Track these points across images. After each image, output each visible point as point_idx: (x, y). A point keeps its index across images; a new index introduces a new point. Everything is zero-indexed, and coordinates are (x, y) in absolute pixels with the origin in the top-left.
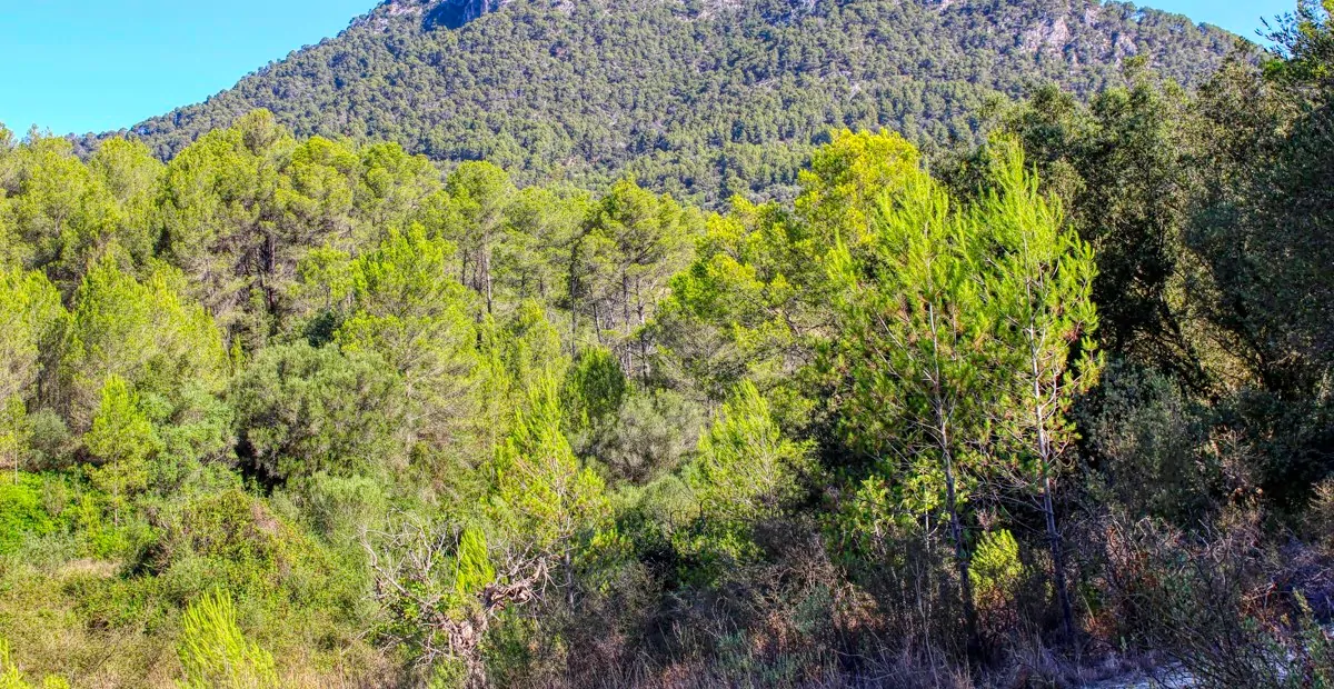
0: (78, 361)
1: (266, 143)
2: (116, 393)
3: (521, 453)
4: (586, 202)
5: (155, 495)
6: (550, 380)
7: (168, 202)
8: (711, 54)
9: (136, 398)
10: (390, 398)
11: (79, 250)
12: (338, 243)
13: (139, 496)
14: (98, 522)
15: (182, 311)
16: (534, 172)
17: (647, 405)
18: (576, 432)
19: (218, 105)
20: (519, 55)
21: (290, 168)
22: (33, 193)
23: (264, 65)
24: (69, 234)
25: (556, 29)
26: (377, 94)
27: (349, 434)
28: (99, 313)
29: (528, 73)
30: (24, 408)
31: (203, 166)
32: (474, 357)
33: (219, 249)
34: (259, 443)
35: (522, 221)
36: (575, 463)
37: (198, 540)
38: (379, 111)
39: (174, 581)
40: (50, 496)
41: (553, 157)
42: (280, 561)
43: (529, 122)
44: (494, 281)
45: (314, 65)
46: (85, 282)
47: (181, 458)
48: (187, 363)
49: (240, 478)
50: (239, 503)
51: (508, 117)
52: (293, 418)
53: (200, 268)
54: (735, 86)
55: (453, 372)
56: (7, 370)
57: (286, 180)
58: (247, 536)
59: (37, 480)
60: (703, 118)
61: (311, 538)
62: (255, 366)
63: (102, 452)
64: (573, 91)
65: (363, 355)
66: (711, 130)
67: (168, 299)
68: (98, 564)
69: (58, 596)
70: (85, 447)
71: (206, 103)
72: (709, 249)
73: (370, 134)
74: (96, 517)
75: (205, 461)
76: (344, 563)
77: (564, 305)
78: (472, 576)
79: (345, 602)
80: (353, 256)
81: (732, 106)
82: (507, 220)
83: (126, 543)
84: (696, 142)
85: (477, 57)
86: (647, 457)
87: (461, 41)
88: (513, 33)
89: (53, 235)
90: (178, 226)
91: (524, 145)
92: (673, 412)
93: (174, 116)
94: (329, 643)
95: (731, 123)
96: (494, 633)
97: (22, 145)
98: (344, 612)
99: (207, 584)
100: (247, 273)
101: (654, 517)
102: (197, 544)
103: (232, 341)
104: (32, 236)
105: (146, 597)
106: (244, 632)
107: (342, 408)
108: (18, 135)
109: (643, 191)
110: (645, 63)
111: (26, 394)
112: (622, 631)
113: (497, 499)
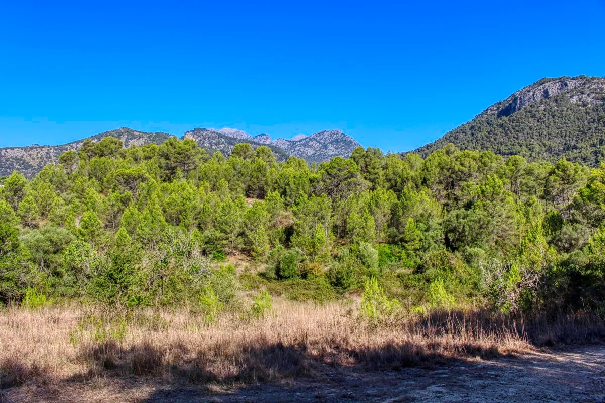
0: (401, 214)
1: (452, 153)
2: (411, 223)
3: (530, 242)
4: (550, 166)
5: (422, 251)
6: (539, 220)
7: (425, 170)
8: (592, 118)
9: (416, 224)
10: (489, 225)
11: (401, 184)
12: (474, 180)
13: (417, 251)
15: (429, 200)
16: (533, 158)
17: (570, 228)
18: (547, 236)
19: (438, 143)
20: (527, 123)
21: (459, 159)
22: (389, 169)
23: (451, 130)
24: (399, 180)
25: (539, 114)
26: (484, 137)
27: (477, 235)
28: (406, 201)
29: (531, 128)
30: (387, 227)
31: (435, 158)
32: (515, 213)
33: (440, 183)
34: (451, 238)
35: (529, 172)
36: (547, 246)
38: (485, 142)
39: (427, 275)
40: (394, 251)
41: (539, 153)
42: (457, 271)
43: (531, 143)
44: (521, 191)
45: (466, 130)
46: (403, 193)
47: (429, 241)
48: (430, 215)
49: (445, 247)
50: (445, 254)
51: (524, 142)
52: (461, 231)
53: (434, 188)
54: (601, 127)
55: (508, 217)
56: (382, 217)
57: (458, 163)
58: (447, 264)
59: (390, 246)
60: (589, 138)
61: (465, 265)
62: (450, 216)
63: (407, 239)
64: (545, 133)
65: (481, 213)
66: (592, 142)
67: (425, 197)
68: (406, 270)
69: (396, 278)
70: (402, 238)
71: (435, 142)
72: (592, 180)
73: (482, 148)
74: (406, 257)
75: (435, 242)
76: (475, 273)
77: (543, 198)
78: (514, 278)
79: (475, 284)
80: (477, 184)
81: (600, 134)
82: (525, 172)
83: (414, 264)
84: (587, 146)
85: (514, 124)
86: (571, 244)
87: (509, 120)
88: (526, 116)
89: (394, 180)
90: (428, 177)
91: (530, 150)
92: (579, 231)
93: (426, 146)
94: (471, 295)
95: (599, 140)
96: (521, 295)
97: (386, 156)
98: (475, 287)
99: (436, 277)
100: (447, 190)
101: (573, 263)
102: (433, 265)
103: (443, 209)
104: (389, 180)
105: (419, 279)
106: (446, 291)
107: (475, 228)
108: (385, 154)
109: (569, 162)
110: (569, 122)
111: (387, 223)
112: (563, 298)
113: (522, 256)
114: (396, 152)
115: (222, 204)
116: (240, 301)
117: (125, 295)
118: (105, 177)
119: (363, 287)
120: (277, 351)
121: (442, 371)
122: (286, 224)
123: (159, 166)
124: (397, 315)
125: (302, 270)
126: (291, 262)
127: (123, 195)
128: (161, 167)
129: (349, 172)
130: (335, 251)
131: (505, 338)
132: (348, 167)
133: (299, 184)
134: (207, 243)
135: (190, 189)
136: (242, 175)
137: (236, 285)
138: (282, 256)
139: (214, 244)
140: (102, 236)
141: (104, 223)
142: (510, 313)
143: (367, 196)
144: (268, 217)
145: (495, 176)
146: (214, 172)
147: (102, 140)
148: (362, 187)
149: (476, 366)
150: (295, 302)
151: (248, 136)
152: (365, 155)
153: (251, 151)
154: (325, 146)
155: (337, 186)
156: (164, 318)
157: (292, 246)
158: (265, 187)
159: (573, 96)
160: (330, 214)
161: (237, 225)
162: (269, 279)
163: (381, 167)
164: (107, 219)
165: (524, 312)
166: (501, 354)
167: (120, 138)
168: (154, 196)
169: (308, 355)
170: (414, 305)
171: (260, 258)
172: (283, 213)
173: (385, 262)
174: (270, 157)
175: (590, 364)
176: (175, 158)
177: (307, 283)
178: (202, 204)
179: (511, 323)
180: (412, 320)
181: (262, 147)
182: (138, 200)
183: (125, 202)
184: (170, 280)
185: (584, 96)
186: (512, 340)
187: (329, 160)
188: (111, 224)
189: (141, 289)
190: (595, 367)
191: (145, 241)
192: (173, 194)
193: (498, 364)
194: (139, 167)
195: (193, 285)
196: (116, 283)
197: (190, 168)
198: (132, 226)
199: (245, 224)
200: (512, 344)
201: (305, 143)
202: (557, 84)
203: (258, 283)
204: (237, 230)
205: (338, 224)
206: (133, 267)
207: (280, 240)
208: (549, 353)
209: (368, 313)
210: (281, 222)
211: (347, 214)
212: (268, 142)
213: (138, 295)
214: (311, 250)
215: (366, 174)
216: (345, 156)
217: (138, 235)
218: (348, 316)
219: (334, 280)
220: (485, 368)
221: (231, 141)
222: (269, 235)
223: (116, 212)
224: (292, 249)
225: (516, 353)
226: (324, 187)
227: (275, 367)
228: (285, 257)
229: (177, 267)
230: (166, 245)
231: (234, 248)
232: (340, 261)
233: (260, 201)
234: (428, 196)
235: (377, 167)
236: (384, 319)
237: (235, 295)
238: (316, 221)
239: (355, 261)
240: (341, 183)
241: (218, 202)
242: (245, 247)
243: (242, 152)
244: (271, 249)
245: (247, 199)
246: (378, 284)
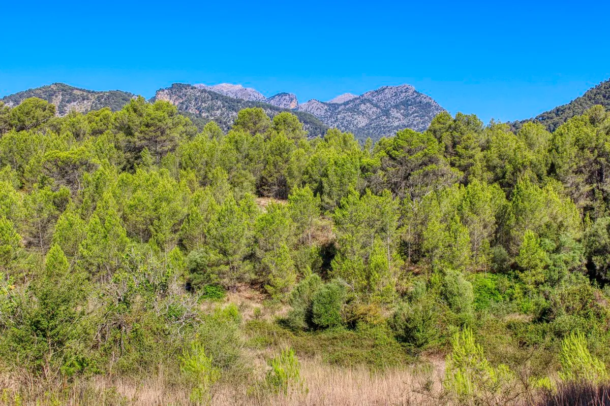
0: (513, 224)
1: (601, 121)
2: (530, 238)
5: (548, 286)
9: (539, 240)
11: (513, 174)
13: (541, 286)
14: (522, 297)
15: (560, 201)
19: (576, 104)
22: (493, 149)
23: (598, 84)
24: (509, 167)
28: (522, 202)
30: (489, 244)
31: (570, 131)
33: (579, 172)
34: (597, 263)
37: (568, 307)
39: (557, 326)
40: (501, 284)
46: (516, 189)
47: (560, 270)
48: (562, 225)
49: (588, 279)
50: (588, 291)
53: (569, 181)
56: (482, 228)
59: (495, 277)
62: (595, 226)
63: (524, 265)
67: (553, 196)
68: (522, 316)
69: (504, 329)
70: (516, 263)
71: (570, 104)
74: (521, 294)
75: (571, 271)
83: (535, 307)
89: (502, 168)
90: (559, 162)
93: (555, 111)
97: (487, 128)
99: (573, 328)
100: (591, 183)
102: (568, 309)
103: (585, 215)
105: (544, 332)
106: (590, 353)
108: (485, 124)
111: (490, 238)
114: (503, 121)
115: (218, 208)
116: (247, 366)
117: (60, 356)
118: (27, 163)
119: (449, 344)
122: (322, 239)
123: (116, 147)
124: (507, 392)
125: (349, 315)
126: (330, 302)
127: (57, 193)
128: (118, 148)
129: (425, 155)
130: (404, 285)
132: (423, 146)
133: (342, 174)
134: (193, 271)
135: (167, 183)
136: (251, 160)
137: (241, 340)
138: (315, 293)
139: (205, 273)
140: (22, 260)
141: (25, 239)
143: (457, 193)
144: (294, 228)
146: (205, 155)
147: (21, 103)
148: (447, 179)
150: (337, 368)
151: (261, 97)
152: (453, 126)
153: (266, 121)
154: (386, 113)
155: (406, 178)
156: (124, 393)
157: (333, 276)
158: (288, 179)
160: (395, 224)
161: (244, 241)
162: (294, 330)
163: (479, 146)
164: (31, 233)
167: (50, 101)
168: (107, 195)
170: (535, 374)
171: (280, 296)
172: (317, 221)
173: (487, 302)
174: (297, 132)
176: (141, 132)
177: (357, 337)
178: (186, 208)
180: (533, 400)
181: (283, 113)
182: (81, 201)
183: (61, 204)
184: (134, 331)
187: (393, 135)
188: (38, 240)
189: (86, 347)
191: (94, 269)
192: (139, 192)
194: (82, 147)
195: (170, 339)
196: (44, 336)
197: (165, 149)
198: (71, 243)
199: (256, 242)
201: (353, 107)
203: (277, 337)
204: (244, 250)
205: (407, 240)
206: (74, 310)
207: (313, 267)
209: (458, 387)
210: (314, 237)
211: (422, 224)
212: (292, 106)
213: (81, 357)
214: (363, 282)
215: (453, 158)
217: (82, 257)
218: (425, 392)
219: (401, 332)
221: (232, 104)
222: (294, 258)
223: (45, 221)
224: (333, 280)
226: (386, 179)
228: (321, 295)
229: (145, 310)
230: (126, 274)
231: (237, 278)
232: (411, 301)
233: (280, 202)
234: (559, 193)
235: (472, 147)
236: (485, 398)
237: (239, 357)
238: (373, 234)
239: (436, 301)
240: (412, 173)
241: (212, 205)
242: (256, 277)
243: (249, 123)
244: (298, 281)
245: (259, 200)
246: (474, 339)
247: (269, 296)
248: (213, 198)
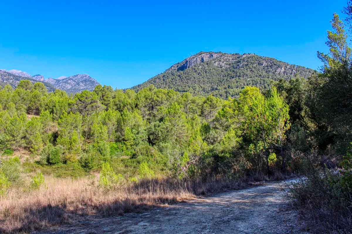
0: (123, 125)
1: (153, 90)
3: (193, 140)
4: (204, 99)
5: (135, 146)
6: (198, 128)
7: (137, 99)
8: (224, 74)
10: (172, 131)
11: (123, 107)
12: (164, 105)
13: (133, 146)
15: (139, 116)
16: (195, 94)
17: (214, 132)
18: (202, 136)
19: (145, 84)
20: (193, 75)
21: (156, 94)
22: (116, 98)
23: (152, 77)
24: (122, 104)
25: (199, 71)
26: (170, 82)
27: (165, 136)
29: (194, 78)
30: (115, 132)
31: (143, 93)
32: (186, 124)
33: (145, 107)
34: (151, 138)
35: (193, 102)
36: (202, 141)
38: (170, 84)
39: (138, 160)
40: (119, 146)
41: (199, 91)
42: (155, 157)
43: (195, 86)
44: (189, 112)
45: (160, 77)
47: (139, 140)
48: (140, 125)
49: (148, 143)
50: (148, 147)
51: (191, 85)
52: (157, 134)
53: (142, 110)
54: (228, 79)
55: (182, 126)
56: (112, 126)
57: (155, 96)
58: (149, 153)
59: (117, 143)
60: (223, 85)
61: (159, 153)
62: (151, 125)
63: (126, 139)
64: (202, 80)
65: (168, 124)
66: (224, 87)
68: (126, 157)
69: (120, 161)
70: (124, 138)
71: (143, 83)
72: (224, 106)
73: (169, 88)
74: (126, 149)
75: (143, 140)
76: (165, 157)
77: (200, 116)
78: (186, 160)
79: (165, 163)
80: (166, 108)
81: (228, 83)
82: (191, 102)
83: (131, 153)
84: (222, 89)
85: (186, 75)
86: (214, 140)
87: (183, 73)
88: (192, 71)
89: (119, 105)
90: (139, 103)
91: (194, 89)
92: (218, 133)
93: (138, 86)
94: (162, 170)
95: (228, 85)
96: (189, 169)
97: (115, 91)
98: (165, 165)
99: (143, 160)
100: (149, 111)
101: (215, 150)
102: (141, 154)
103: (147, 121)
104: (116, 105)
105: (134, 162)
106: (149, 168)
107: (164, 132)
108: (114, 89)
109: (214, 97)
110: (214, 76)
111: (115, 130)
112: (210, 169)
113: (189, 147)
114: (121, 89)
115: (10, 118)
116: (23, 180)
119: (101, 168)
120: (48, 209)
121: (146, 213)
122: (53, 130)
124: (121, 183)
125: (64, 159)
126: (56, 154)
129: (92, 100)
130: (85, 147)
131: (180, 192)
132: (91, 96)
133: (61, 106)
136: (25, 100)
137: (20, 170)
138: (50, 151)
139: (5, 144)
142: (183, 178)
144: (42, 126)
145: (176, 103)
146: (5, 98)
148: (100, 109)
149: (165, 209)
150: (59, 179)
151: (29, 75)
152: (103, 89)
153: (31, 85)
154: (78, 84)
155: (85, 108)
157: (57, 144)
158: (40, 107)
159: (216, 62)
160: (81, 125)
161: (21, 131)
162: (42, 165)
163: (112, 97)
165: (190, 178)
166: (179, 201)
169: (67, 210)
170: (131, 177)
171: (36, 152)
172: (51, 124)
173: (114, 152)
174: (44, 90)
175: (222, 202)
177: (67, 167)
179: (184, 184)
180: (130, 185)
181: (38, 82)
185: (221, 62)
186: (184, 193)
187: (80, 92)
190: (225, 204)
193: (177, 206)
199: (27, 131)
200: (184, 195)
201: (66, 81)
202: (208, 55)
203: (35, 168)
204: (21, 135)
205: (85, 131)
207: (50, 141)
208: (203, 199)
209: (104, 183)
210: (50, 130)
211: (91, 125)
212: (42, 80)
214: (69, 146)
215: (103, 101)
216: (90, 91)
218: (92, 185)
219: (83, 164)
220: (170, 210)
221: (17, 78)
222: (42, 138)
224: (57, 146)
225: (186, 200)
226: (77, 108)
227: (46, 220)
228: (53, 151)
231: (19, 146)
232: (87, 153)
233: (36, 116)
234: (138, 114)
235: (109, 97)
236: (113, 186)
237: (20, 177)
238: (73, 129)
239: (96, 152)
240: (87, 106)
241: (8, 117)
242: (26, 145)
243: (24, 85)
244: (44, 146)
245: (28, 115)
246: (110, 165)
247: (32, 152)
248: (8, 115)
